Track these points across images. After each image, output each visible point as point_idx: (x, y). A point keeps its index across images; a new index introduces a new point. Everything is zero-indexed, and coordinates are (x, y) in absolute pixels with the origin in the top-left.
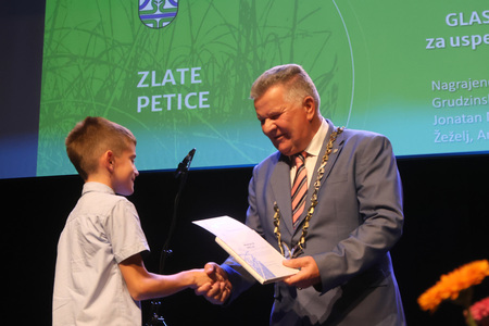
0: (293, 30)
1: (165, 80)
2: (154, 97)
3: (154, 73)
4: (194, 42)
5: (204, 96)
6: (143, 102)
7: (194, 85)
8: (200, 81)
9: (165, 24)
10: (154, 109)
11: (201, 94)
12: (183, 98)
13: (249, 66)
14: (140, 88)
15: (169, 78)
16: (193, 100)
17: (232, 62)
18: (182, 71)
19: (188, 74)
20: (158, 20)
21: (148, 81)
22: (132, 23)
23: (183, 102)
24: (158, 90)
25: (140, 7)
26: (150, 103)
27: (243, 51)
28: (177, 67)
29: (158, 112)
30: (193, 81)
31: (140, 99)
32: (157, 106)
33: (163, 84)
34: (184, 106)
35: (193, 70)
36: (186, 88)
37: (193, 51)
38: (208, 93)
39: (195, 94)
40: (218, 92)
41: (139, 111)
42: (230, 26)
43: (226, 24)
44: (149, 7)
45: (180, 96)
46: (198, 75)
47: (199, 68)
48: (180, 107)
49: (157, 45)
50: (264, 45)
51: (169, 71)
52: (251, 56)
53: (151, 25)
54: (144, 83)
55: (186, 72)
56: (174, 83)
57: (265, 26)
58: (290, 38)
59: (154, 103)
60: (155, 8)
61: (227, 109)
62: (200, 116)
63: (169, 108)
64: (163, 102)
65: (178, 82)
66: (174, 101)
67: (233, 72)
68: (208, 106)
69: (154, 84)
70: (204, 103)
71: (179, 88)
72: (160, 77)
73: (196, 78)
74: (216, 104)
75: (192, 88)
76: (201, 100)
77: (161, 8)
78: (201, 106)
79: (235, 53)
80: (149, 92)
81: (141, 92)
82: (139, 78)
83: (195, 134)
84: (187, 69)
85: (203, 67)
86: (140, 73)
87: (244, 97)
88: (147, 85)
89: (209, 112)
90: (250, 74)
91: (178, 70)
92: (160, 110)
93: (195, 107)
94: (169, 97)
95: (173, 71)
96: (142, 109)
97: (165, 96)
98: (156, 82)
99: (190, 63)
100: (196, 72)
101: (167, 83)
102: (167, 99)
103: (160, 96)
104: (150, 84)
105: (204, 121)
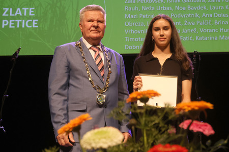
1: (17, 13)
2: (11, 21)
3: (11, 9)
5: (36, 22)
6: (5, 23)
7: (30, 16)
8: (34, 15)
10: (10, 27)
11: (34, 21)
13: (57, 9)
14: (4, 16)
15: (18, 12)
16: (30, 23)
17: (49, 6)
18: (25, 9)
19: (28, 11)
21: (8, 13)
23: (25, 24)
24: (13, 18)
26: (9, 24)
28: (23, 7)
29: (12, 28)
30: (30, 14)
31: (4, 21)
32: (12, 25)
33: (16, 15)
34: (25, 26)
35: (31, 9)
36: (27, 17)
38: (37, 20)
39: (31, 20)
40: (42, 20)
41: (3, 27)
45: (24, 21)
46: (33, 12)
47: (34, 9)
48: (23, 27)
51: (19, 9)
52: (58, 5)
54: (6, 14)
56: (21, 15)
59: (11, 24)
61: (46, 28)
62: (33, 31)
63: (18, 27)
64: (15, 23)
65: (23, 14)
66: (21, 23)
67: (50, 11)
68: (37, 27)
69: (11, 15)
70: (35, 25)
71: (23, 17)
72: (14, 12)
73: (32, 13)
74: (41, 26)
75: (30, 18)
76: (34, 23)
78: (34, 26)
79: (51, 3)
80: (8, 18)
81: (5, 18)
82: (4, 11)
83: (31, 39)
84: (28, 9)
85: (35, 8)
86: (4, 9)
87: (54, 24)
88: (7, 15)
89: (38, 29)
90: (58, 12)
91: (23, 9)
92: (14, 27)
93: (31, 27)
94: (18, 21)
95: (21, 9)
96: (5, 26)
97: (16, 21)
98: (12, 14)
99: (29, 5)
100: (32, 10)
101: (17, 15)
102: (17, 22)
103: (14, 21)
104: (9, 14)
105: (35, 34)
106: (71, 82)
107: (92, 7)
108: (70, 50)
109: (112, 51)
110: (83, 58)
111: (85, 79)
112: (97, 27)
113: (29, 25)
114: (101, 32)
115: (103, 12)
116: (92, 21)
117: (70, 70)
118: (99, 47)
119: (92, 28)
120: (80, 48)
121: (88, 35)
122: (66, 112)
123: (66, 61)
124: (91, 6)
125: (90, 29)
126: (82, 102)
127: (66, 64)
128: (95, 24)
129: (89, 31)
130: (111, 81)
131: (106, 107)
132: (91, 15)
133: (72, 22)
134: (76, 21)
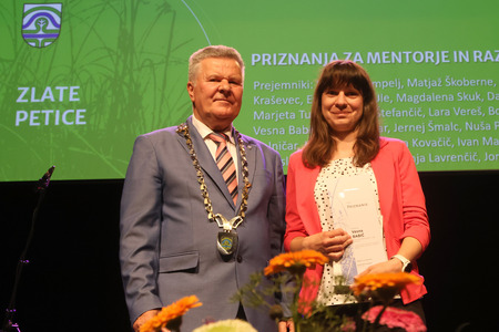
0: (167, 56)
1: (44, 97)
2: (33, 112)
3: (34, 89)
4: (74, 62)
5: (81, 114)
6: (22, 116)
7: (71, 102)
8: (78, 100)
9: (47, 44)
10: (32, 124)
11: (79, 111)
12: (61, 114)
13: (125, 88)
14: (19, 103)
15: (48, 94)
16: (71, 117)
17: (109, 83)
18: (61, 89)
19: (67, 93)
20: (40, 39)
21: (28, 96)
22: (15, 41)
23: (61, 117)
24: (37, 106)
25: (24, 27)
26: (29, 118)
27: (120, 73)
28: (57, 84)
29: (35, 127)
30: (71, 99)
31: (18, 113)
32: (35, 121)
33: (43, 100)
34: (61, 122)
35: (72, 88)
36: (64, 105)
37: (73, 71)
38: (84, 111)
39: (72, 111)
40: (95, 110)
41: (17, 124)
42: (109, 50)
43: (105, 48)
44: (32, 27)
45: (58, 112)
46: (76, 93)
47: (77, 87)
48: (57, 123)
49: (38, 63)
50: (139, 70)
51: (48, 89)
52: (127, 79)
53: (33, 44)
54: (25, 98)
55: (65, 90)
56: (53, 100)
57: (141, 52)
58: (164, 65)
59: (32, 118)
60: (38, 28)
61: (102, 126)
62: (76, 132)
63: (47, 123)
64: (42, 116)
65: (57, 99)
66: (52, 117)
67: (110, 93)
68: (84, 123)
69: (33, 100)
70: (81, 120)
71: (57, 104)
72: (39, 94)
73: (74, 97)
74: (92, 122)
75: (70, 105)
76: (78, 116)
77: (44, 29)
78: (78, 123)
79: (113, 76)
80: (28, 107)
81: (20, 107)
82: (18, 94)
83: (71, 149)
84: (66, 88)
85: (81, 87)
86: (20, 89)
87: (118, 117)
88: (26, 101)
89: (85, 129)
90: (126, 94)
91: (57, 88)
92: (38, 124)
93: (72, 123)
94: (47, 112)
95: (53, 89)
96: (21, 123)
97: (43, 112)
98: (36, 98)
99: (69, 82)
100: (75, 90)
101: (46, 100)
102: (45, 114)
103: (38, 112)
104: (30, 99)
105: (80, 137)
106: (166, 209)
107: (218, 50)
108: (164, 143)
110: (193, 158)
111: (194, 202)
112: (227, 94)
113: (68, 121)
114: (236, 104)
115: (240, 63)
116: (217, 79)
117: (164, 185)
118: (229, 134)
119: (219, 95)
120: (186, 137)
121: (207, 109)
122: (151, 272)
123: (155, 165)
124: (216, 47)
125: (212, 97)
126: (189, 251)
127: (155, 172)
128: (225, 85)
129: (211, 100)
130: (251, 204)
131: (240, 261)
132: (217, 66)
133: (153, 113)
134: (161, 112)
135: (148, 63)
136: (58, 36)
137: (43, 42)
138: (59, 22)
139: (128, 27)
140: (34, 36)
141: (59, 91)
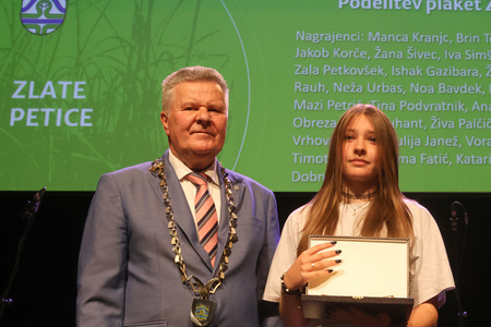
1: (44, 93)
2: (30, 111)
3: (32, 83)
4: (80, 53)
5: (87, 114)
6: (18, 114)
7: (76, 100)
8: (84, 97)
9: (49, 31)
10: (29, 124)
11: (84, 111)
12: (64, 113)
13: (138, 85)
14: (14, 99)
15: (49, 90)
16: (75, 117)
17: (120, 78)
18: (65, 84)
19: (71, 88)
20: (42, 25)
21: (25, 91)
22: (12, 26)
23: (63, 118)
24: (36, 103)
25: (23, 10)
26: (26, 117)
27: (134, 68)
28: (60, 79)
29: (33, 127)
30: (76, 96)
31: (14, 111)
32: (33, 121)
33: (42, 96)
34: (63, 123)
35: (77, 84)
36: (67, 103)
37: (78, 64)
38: (91, 110)
39: (77, 110)
40: (102, 110)
41: (12, 124)
42: (121, 40)
43: (118, 37)
44: (33, 10)
45: (60, 111)
46: (82, 90)
47: (84, 83)
48: (58, 124)
49: (39, 52)
50: (156, 64)
51: (49, 83)
52: (141, 75)
53: (34, 31)
54: (21, 93)
55: (68, 86)
56: (54, 96)
57: (159, 43)
58: (185, 59)
59: (30, 117)
60: (40, 12)
61: (111, 129)
62: (80, 135)
63: (46, 124)
64: (40, 116)
65: (59, 96)
66: (53, 117)
67: (121, 90)
68: (90, 125)
69: (31, 96)
70: (86, 121)
71: (59, 102)
72: (38, 89)
73: (79, 93)
74: (99, 123)
75: (74, 103)
76: (84, 117)
77: (47, 13)
78: (83, 124)
79: (125, 70)
80: (25, 104)
81: (16, 103)
82: (15, 88)
83: (74, 154)
84: (70, 83)
85: (88, 81)
86: (16, 82)
87: (130, 119)
88: (23, 97)
89: (91, 131)
90: (140, 92)
91: (60, 83)
92: (36, 124)
93: (76, 124)
94: (48, 111)
95: (54, 83)
96: (16, 122)
97: (43, 110)
98: (34, 94)
99: (73, 76)
100: (80, 86)
101: (47, 97)
102: (44, 113)
103: (37, 110)
104: (27, 95)
105: (84, 141)
106: (132, 267)
107: (193, 72)
109: (247, 179)
113: (71, 121)
114: (218, 137)
115: (222, 85)
116: (194, 108)
119: (196, 127)
120: (161, 177)
121: (184, 145)
124: (191, 68)
125: (188, 129)
126: (155, 320)
128: (203, 115)
129: (187, 134)
135: (166, 56)
136: (62, 22)
137: (45, 28)
138: (64, 5)
139: (145, 14)
140: (35, 21)
141: (62, 86)
